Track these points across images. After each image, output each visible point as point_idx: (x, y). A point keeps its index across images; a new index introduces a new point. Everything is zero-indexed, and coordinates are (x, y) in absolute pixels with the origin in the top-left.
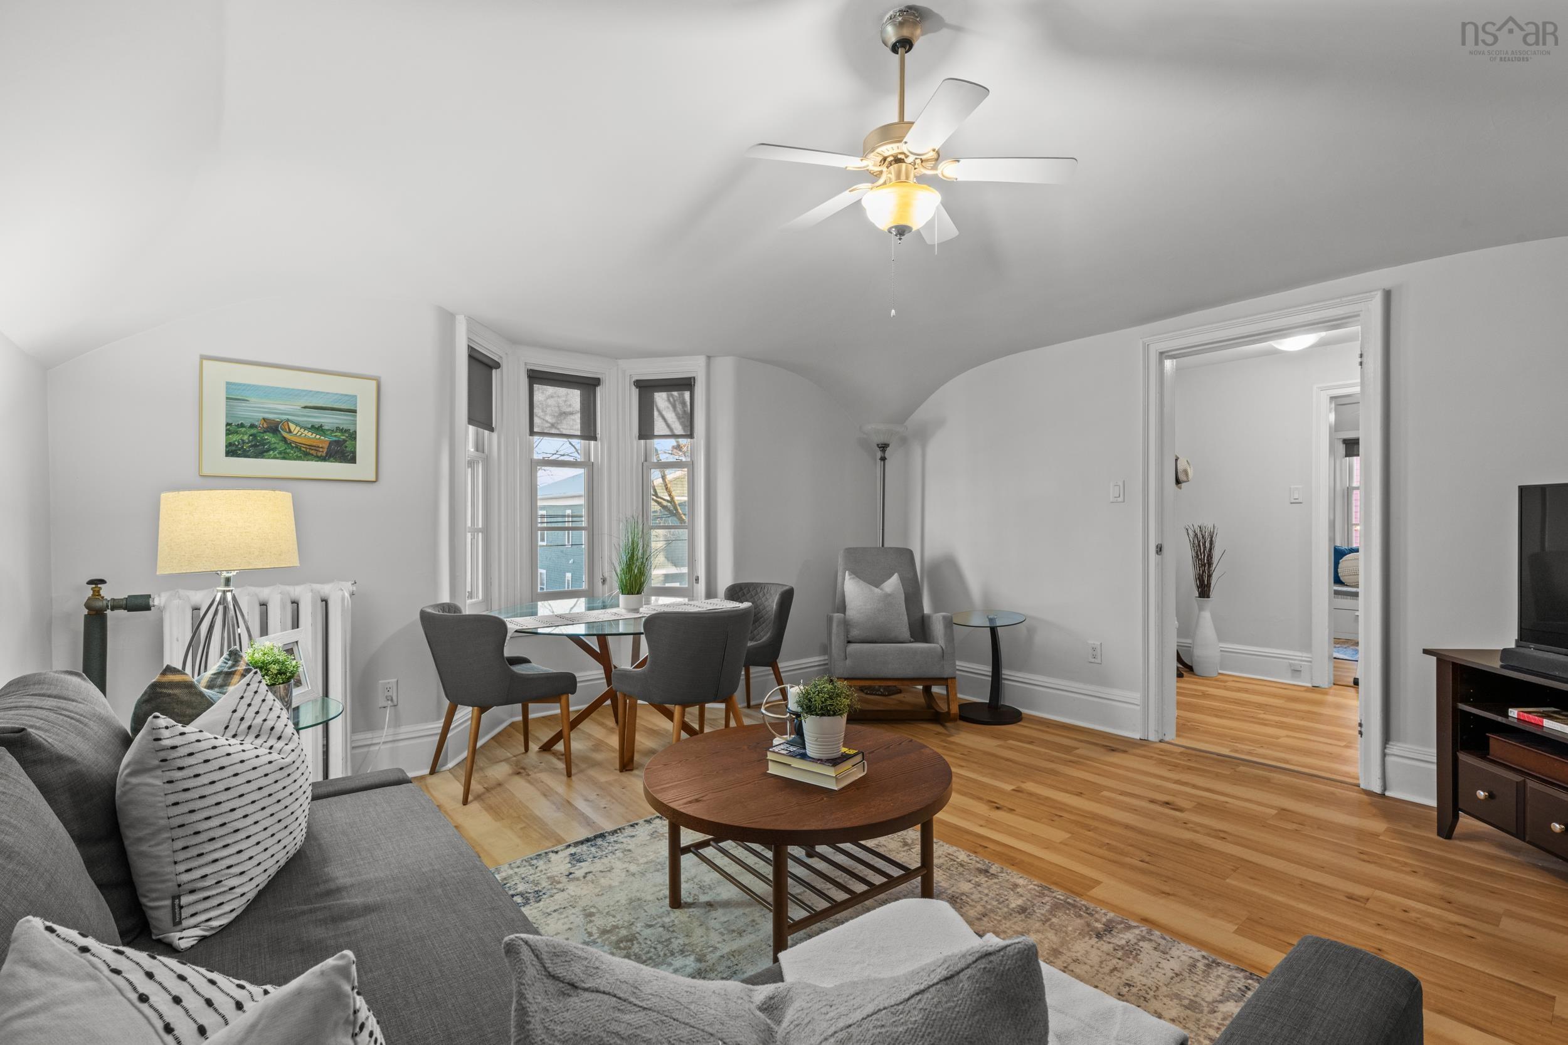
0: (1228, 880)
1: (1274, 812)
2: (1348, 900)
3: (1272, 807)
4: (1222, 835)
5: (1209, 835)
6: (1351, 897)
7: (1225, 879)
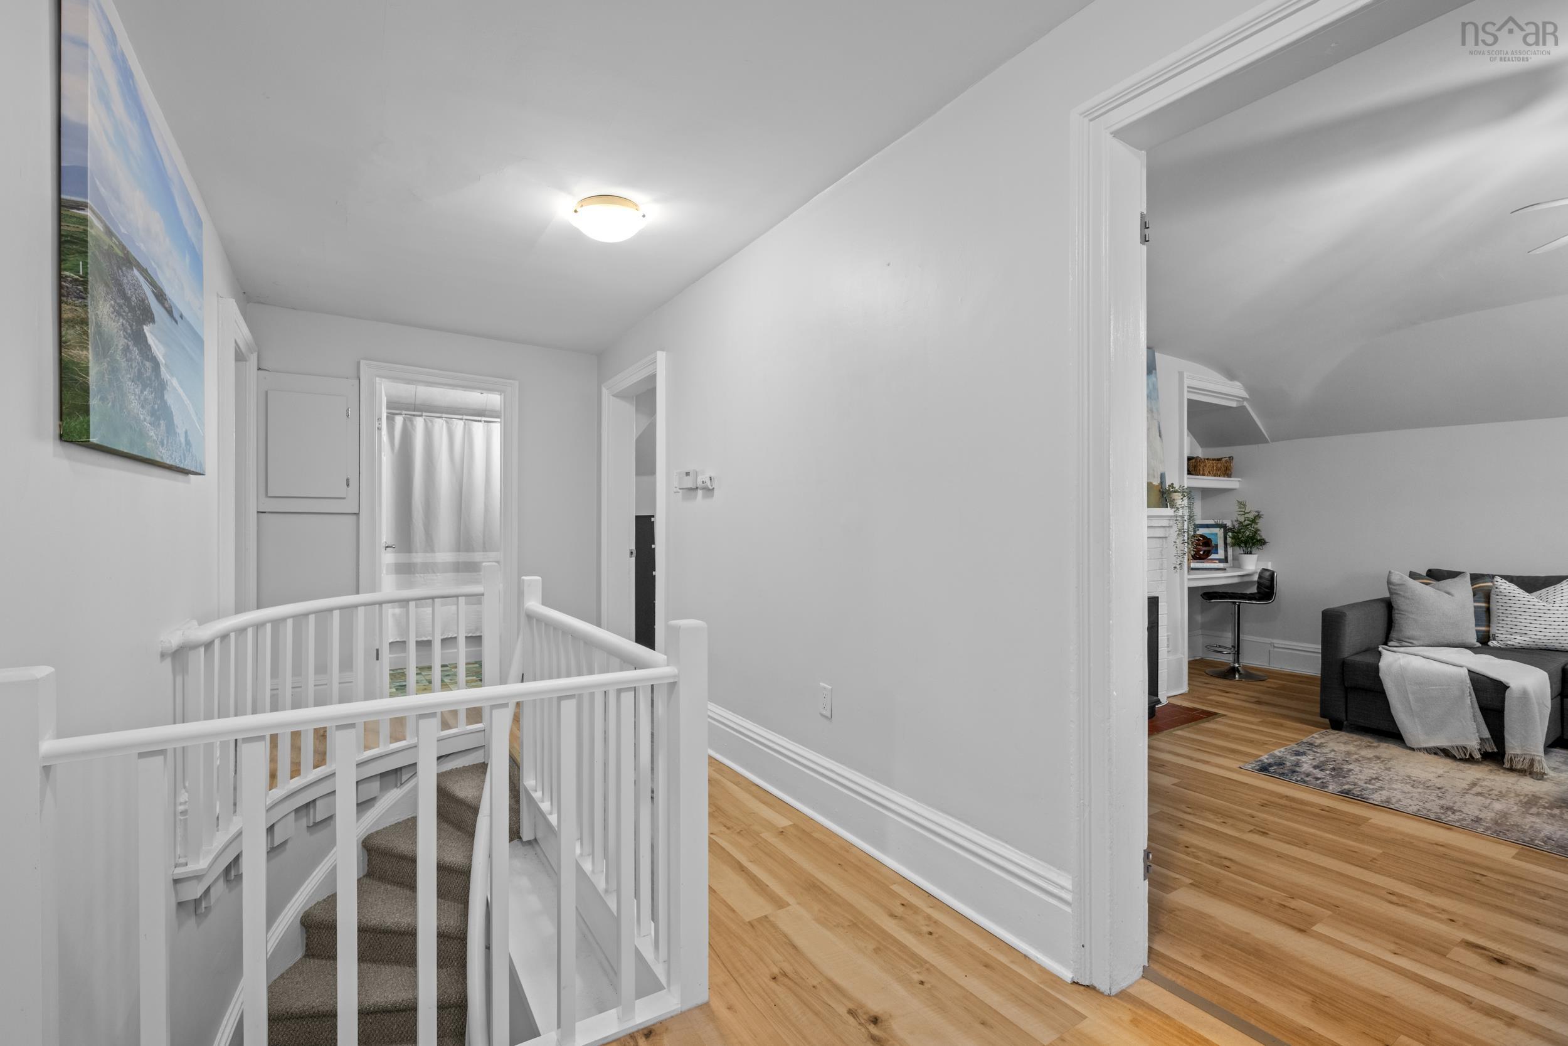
0: (1381, 851)
1: (1318, 928)
2: (1267, 832)
3: (1320, 937)
4: (1394, 898)
5: (1412, 900)
6: (1264, 834)
7: (1384, 852)
